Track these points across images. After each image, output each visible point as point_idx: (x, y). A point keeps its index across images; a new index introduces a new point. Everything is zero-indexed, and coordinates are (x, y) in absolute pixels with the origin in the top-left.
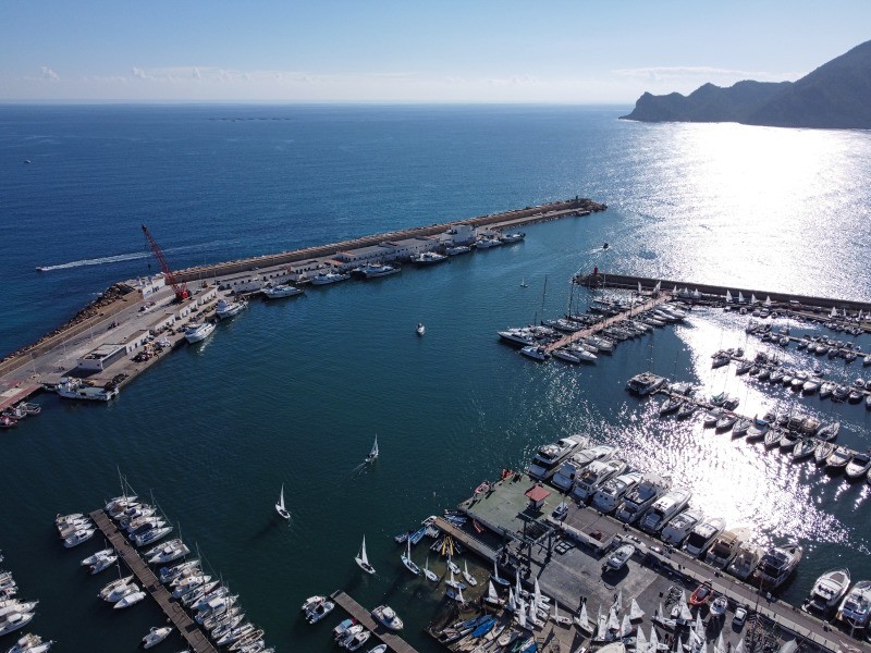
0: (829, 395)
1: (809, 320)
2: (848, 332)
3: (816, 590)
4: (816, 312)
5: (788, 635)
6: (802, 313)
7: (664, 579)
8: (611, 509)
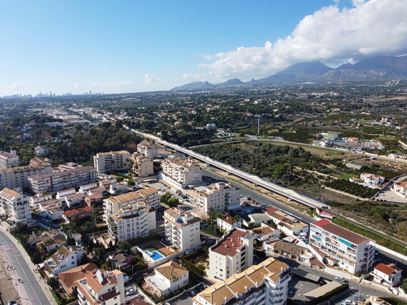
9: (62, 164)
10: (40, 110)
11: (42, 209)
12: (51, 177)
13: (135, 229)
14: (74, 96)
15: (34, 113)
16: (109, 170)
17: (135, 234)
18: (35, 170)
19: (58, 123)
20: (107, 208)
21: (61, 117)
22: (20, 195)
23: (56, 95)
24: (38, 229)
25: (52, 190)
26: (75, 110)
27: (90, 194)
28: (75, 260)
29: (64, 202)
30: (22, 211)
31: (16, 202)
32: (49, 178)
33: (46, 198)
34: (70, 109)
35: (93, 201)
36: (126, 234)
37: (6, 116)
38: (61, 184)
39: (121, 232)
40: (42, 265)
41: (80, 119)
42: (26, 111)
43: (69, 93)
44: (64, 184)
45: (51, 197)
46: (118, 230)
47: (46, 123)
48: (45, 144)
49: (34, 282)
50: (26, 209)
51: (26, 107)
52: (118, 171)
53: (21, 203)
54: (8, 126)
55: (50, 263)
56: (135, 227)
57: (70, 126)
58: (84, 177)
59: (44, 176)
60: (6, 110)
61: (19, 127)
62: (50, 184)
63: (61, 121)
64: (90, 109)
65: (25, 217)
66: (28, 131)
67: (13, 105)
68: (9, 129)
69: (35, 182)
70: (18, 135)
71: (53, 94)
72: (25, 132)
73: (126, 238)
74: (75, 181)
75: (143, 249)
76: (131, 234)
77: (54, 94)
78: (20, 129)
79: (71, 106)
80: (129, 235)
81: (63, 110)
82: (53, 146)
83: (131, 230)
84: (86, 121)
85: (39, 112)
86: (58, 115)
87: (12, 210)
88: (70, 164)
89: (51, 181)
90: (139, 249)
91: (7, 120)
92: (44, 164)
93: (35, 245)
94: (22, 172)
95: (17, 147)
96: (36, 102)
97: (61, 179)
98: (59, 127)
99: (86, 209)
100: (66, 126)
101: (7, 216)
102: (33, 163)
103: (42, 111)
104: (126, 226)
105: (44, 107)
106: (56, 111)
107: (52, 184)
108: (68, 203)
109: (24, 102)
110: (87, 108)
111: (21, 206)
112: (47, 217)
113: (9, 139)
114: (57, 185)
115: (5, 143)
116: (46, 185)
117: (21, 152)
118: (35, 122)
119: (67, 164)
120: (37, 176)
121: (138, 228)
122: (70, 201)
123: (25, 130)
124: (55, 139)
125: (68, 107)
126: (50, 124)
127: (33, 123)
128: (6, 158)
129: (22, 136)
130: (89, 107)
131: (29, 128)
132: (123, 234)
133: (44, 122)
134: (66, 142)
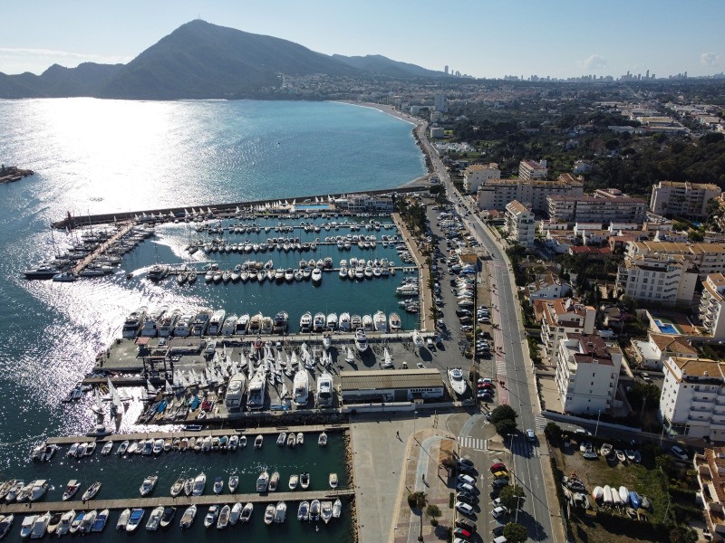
0: (259, 250)
1: (226, 217)
2: (249, 219)
3: (301, 322)
4: (228, 212)
5: (301, 343)
6: (221, 214)
7: (237, 348)
8: (188, 333)
9: (601, 188)
10: (612, 104)
11: (549, 236)
12: (576, 204)
13: (655, 289)
14: (691, 79)
15: (602, 108)
16: (674, 212)
17: (654, 295)
18: (559, 189)
19: (629, 127)
20: (629, 254)
21: (640, 119)
22: (528, 212)
23: (657, 77)
24: (535, 256)
25: (571, 220)
26: (675, 108)
27: (620, 234)
28: (558, 293)
29: (580, 237)
30: (524, 231)
31: (522, 219)
32: (573, 203)
33: (560, 226)
34: (667, 105)
35: (618, 244)
36: (639, 291)
37: (557, 112)
38: (588, 215)
39: (631, 286)
40: (523, 288)
41: (672, 125)
42: (590, 105)
43: (683, 73)
44: (592, 216)
45: (566, 226)
46: (629, 282)
47: (610, 127)
48: (592, 157)
49: (510, 301)
50: (529, 230)
51: (593, 97)
52: (687, 217)
53: (525, 222)
54: (553, 127)
55: (531, 289)
56: (656, 286)
57: (647, 134)
58: (624, 212)
59: (567, 198)
60: (563, 102)
61: (567, 130)
62: (572, 211)
63: (636, 124)
64: (707, 107)
65: (526, 240)
66: (578, 136)
67: (576, 94)
68: (553, 131)
69: (554, 204)
70: (561, 140)
71: (650, 76)
72: (573, 138)
73: (638, 297)
74: (609, 216)
75: (654, 316)
76: (647, 294)
77: (654, 75)
78: (568, 133)
79: (671, 99)
80: (643, 294)
81: (651, 107)
82: (602, 163)
83: (648, 288)
84: (682, 128)
85: (609, 107)
86: (636, 114)
87: (515, 227)
88: (612, 191)
89: (575, 207)
90: (648, 314)
91: (557, 117)
92: (574, 183)
93: (524, 269)
94: (542, 188)
95: (553, 158)
96: (614, 91)
97: (589, 207)
98: (626, 135)
99: (603, 250)
100: (640, 135)
101: (508, 234)
102: (562, 179)
103: (615, 107)
104: (641, 281)
105: (624, 98)
106: (639, 109)
107: (574, 211)
108: (584, 239)
109: (596, 88)
110: (701, 106)
111: (525, 225)
112: (551, 248)
113: (547, 145)
114: (582, 215)
115: (540, 150)
116: (566, 211)
117: (555, 165)
118: (595, 123)
119: (607, 191)
120: (558, 197)
121: (660, 289)
122: (588, 236)
123: (573, 135)
124: (610, 154)
125: (665, 102)
126: (615, 128)
127: (589, 125)
128: (532, 169)
129: (565, 143)
130: (708, 103)
131: (582, 132)
132: (634, 290)
133: (607, 123)
134: (625, 159)
